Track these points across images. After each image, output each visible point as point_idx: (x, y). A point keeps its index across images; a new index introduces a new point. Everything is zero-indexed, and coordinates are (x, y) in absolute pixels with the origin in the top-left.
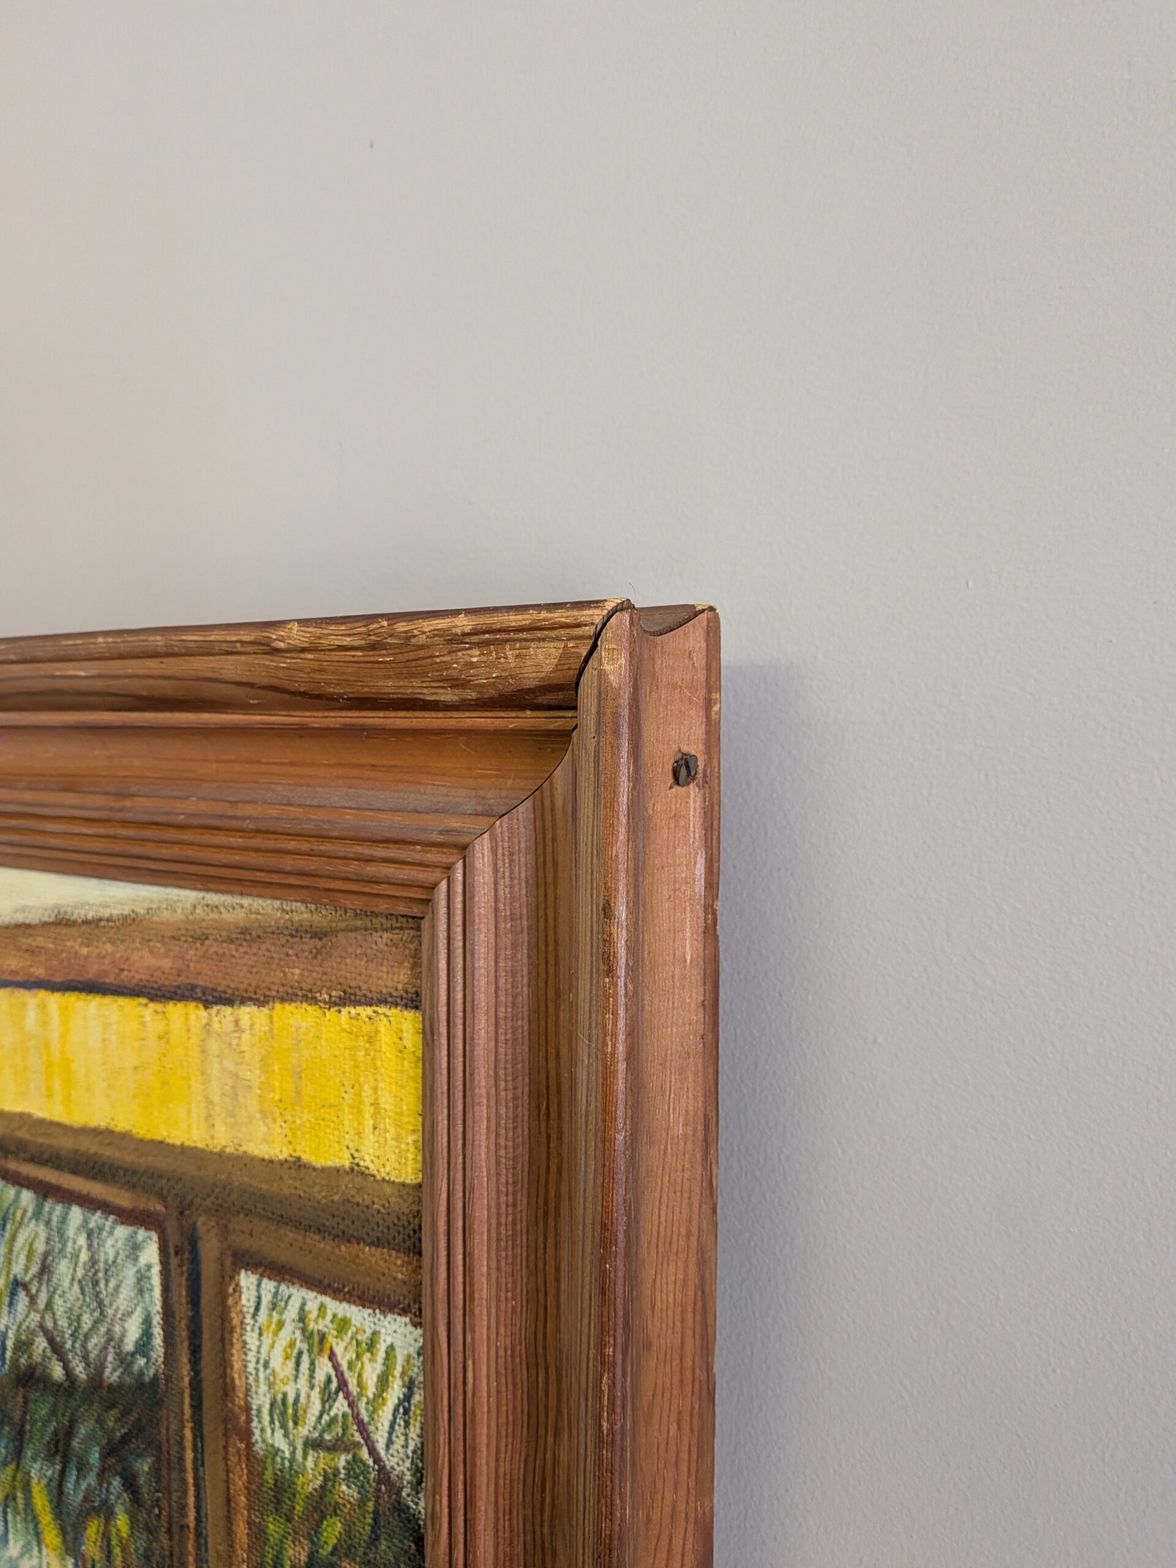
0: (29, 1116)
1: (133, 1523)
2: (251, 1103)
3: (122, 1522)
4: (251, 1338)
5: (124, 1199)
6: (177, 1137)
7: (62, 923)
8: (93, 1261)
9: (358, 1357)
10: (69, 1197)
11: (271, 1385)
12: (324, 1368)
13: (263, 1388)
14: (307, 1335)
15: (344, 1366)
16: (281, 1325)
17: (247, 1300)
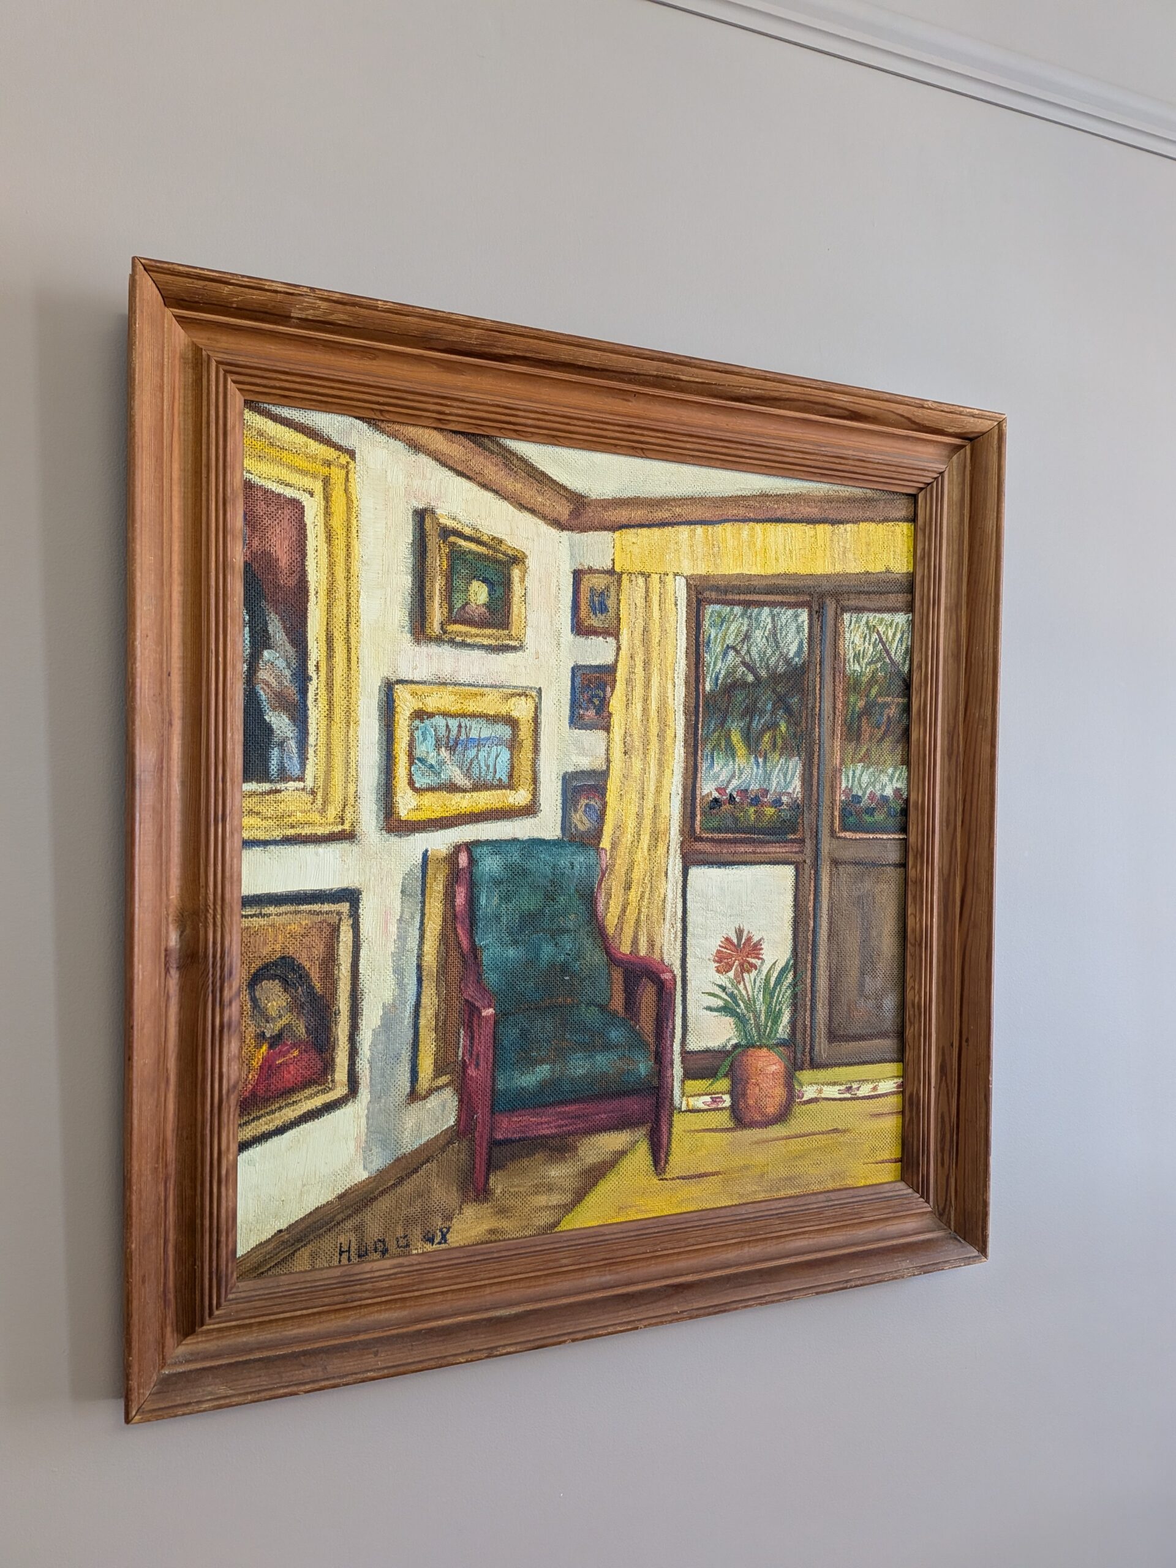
0: (742, 574)
1: (788, 722)
2: (850, 555)
3: (783, 728)
4: (847, 635)
5: (792, 599)
6: (819, 571)
7: (764, 496)
8: (774, 627)
9: (887, 629)
10: (761, 604)
11: (854, 649)
12: (875, 636)
13: (851, 651)
14: (868, 628)
15: (882, 633)
16: (859, 627)
17: (846, 623)
